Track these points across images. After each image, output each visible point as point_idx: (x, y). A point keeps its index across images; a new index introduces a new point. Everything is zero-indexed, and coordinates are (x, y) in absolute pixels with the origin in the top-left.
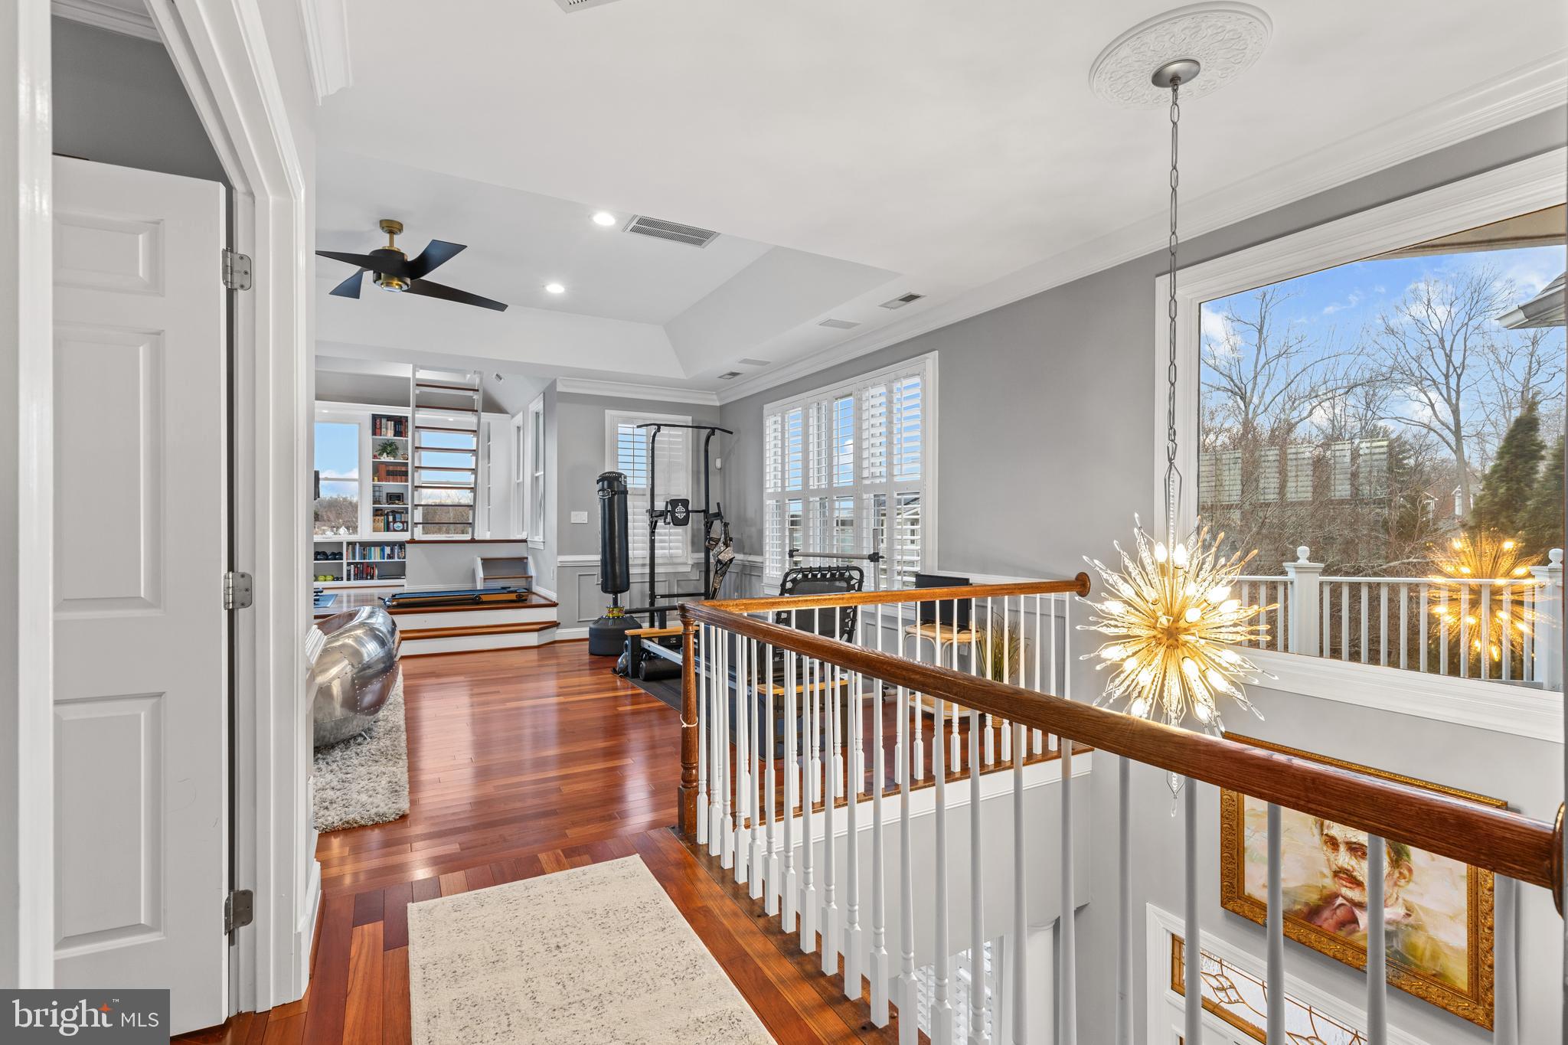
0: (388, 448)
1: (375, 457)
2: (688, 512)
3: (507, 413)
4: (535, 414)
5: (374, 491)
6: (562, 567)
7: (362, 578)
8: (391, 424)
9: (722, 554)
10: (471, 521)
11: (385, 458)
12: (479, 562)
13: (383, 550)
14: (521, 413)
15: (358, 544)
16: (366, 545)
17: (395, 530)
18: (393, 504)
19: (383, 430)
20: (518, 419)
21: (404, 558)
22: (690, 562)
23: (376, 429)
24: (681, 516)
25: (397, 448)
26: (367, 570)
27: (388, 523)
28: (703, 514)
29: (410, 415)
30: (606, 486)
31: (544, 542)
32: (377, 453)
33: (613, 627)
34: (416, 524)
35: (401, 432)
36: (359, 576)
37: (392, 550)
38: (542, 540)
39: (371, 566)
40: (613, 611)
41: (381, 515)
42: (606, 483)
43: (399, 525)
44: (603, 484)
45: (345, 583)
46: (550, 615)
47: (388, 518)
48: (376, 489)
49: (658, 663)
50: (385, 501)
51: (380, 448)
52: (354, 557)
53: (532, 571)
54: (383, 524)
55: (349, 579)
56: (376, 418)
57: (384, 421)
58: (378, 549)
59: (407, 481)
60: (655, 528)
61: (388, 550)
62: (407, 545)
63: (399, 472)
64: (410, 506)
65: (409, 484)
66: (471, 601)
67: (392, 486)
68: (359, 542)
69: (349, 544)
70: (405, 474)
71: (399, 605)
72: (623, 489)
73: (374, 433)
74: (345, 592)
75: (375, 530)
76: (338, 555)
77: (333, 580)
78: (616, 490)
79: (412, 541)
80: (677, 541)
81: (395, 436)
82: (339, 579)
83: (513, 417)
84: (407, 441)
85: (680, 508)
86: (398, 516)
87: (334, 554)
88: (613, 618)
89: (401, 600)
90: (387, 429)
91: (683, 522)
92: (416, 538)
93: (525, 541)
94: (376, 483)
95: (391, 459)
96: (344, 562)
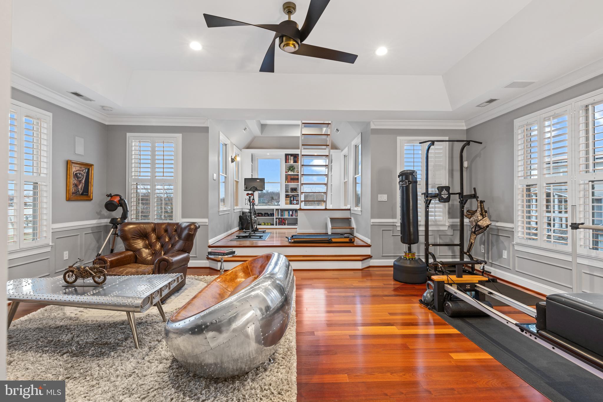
0: (291, 168)
1: (286, 172)
2: (450, 194)
3: (340, 149)
4: (354, 146)
5: (286, 187)
6: (374, 225)
7: (281, 225)
8: (292, 158)
9: (481, 221)
10: (325, 200)
11: (290, 173)
12: (329, 220)
13: (289, 213)
14: (347, 147)
15: (280, 210)
16: (283, 210)
17: (294, 204)
18: (293, 192)
19: (289, 160)
20: (346, 151)
21: (297, 216)
22: (447, 224)
23: (287, 161)
24: (445, 197)
25: (294, 168)
26: (283, 221)
27: (291, 201)
28: (458, 195)
29: (299, 153)
30: (404, 179)
31: (361, 211)
32: (287, 171)
33: (410, 266)
34: (302, 201)
35: (296, 161)
36: (280, 224)
37: (292, 213)
38: (360, 210)
39: (284, 219)
40: (409, 255)
41: (289, 197)
42: (404, 177)
43: (295, 202)
44: (402, 178)
45: (275, 227)
46: (366, 251)
47: (291, 199)
48: (287, 186)
49: (461, 305)
50: (290, 191)
51: (288, 168)
52: (278, 216)
53: (354, 225)
54: (289, 201)
55: (276, 225)
56: (287, 155)
57: (290, 156)
58: (287, 212)
59: (298, 182)
60: (429, 204)
61: (291, 213)
62: (298, 211)
63: (295, 179)
64: (299, 193)
65: (299, 183)
66: (327, 242)
67: (292, 185)
68: (280, 209)
69: (276, 210)
70: (298, 179)
71: (295, 242)
72: (415, 180)
73: (286, 162)
74: (275, 231)
75: (286, 204)
76: (272, 215)
77: (271, 225)
78: (411, 180)
79: (300, 209)
80: (440, 212)
81: (294, 163)
82: (272, 224)
83: (342, 151)
84: (298, 165)
85: (444, 192)
86: (295, 198)
87: (271, 214)
88: (409, 259)
89: (295, 239)
90: (291, 160)
91: (447, 200)
92: (302, 208)
93: (350, 210)
94: (287, 183)
95: (293, 173)
96: (275, 217)
